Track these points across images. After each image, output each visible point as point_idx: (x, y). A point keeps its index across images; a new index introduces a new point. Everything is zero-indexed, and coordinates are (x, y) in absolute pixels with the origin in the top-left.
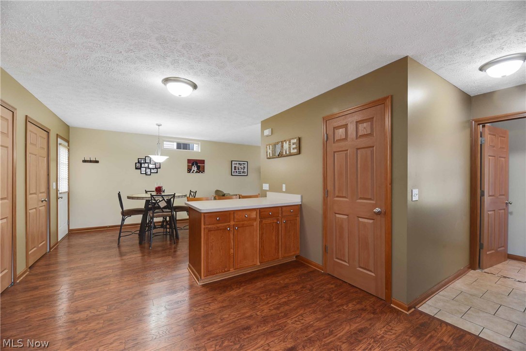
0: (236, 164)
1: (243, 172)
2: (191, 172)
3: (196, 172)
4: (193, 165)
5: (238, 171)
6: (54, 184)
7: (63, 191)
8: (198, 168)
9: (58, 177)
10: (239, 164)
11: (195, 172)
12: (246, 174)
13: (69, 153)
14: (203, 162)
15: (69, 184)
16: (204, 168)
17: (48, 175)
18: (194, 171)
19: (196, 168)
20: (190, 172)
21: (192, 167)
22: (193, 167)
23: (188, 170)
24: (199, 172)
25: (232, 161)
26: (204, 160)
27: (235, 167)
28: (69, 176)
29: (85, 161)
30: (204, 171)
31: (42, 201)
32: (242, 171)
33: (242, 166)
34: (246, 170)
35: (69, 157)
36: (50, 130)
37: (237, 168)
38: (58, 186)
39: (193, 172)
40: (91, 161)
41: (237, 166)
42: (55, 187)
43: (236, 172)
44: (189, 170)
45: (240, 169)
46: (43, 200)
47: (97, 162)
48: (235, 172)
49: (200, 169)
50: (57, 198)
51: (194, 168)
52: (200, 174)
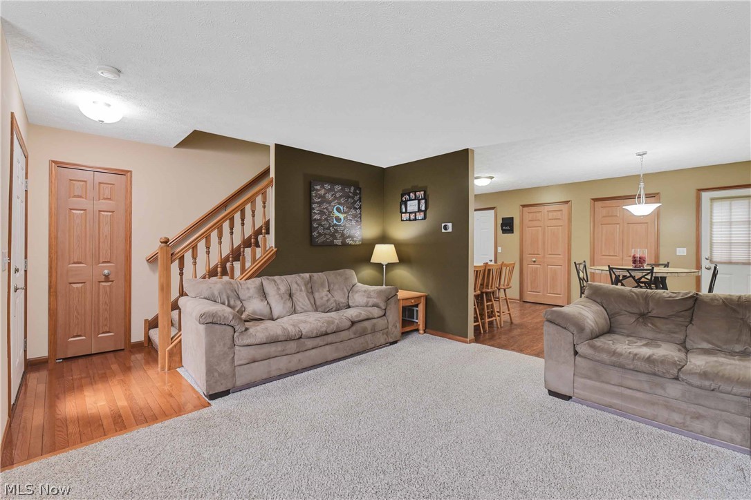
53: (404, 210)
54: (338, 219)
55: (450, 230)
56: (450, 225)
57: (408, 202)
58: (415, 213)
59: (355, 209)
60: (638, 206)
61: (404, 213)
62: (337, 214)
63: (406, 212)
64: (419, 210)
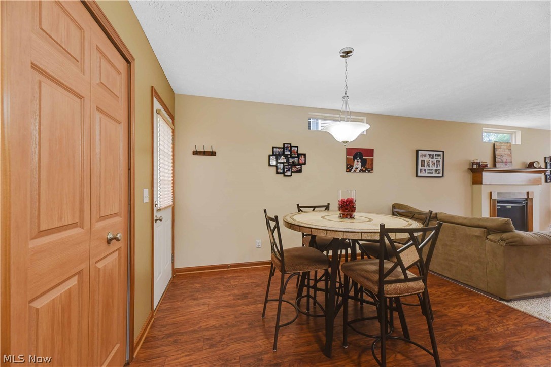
0: (425, 155)
1: (436, 170)
2: (352, 171)
3: (360, 172)
4: (355, 158)
5: (427, 168)
6: (146, 192)
7: (163, 206)
8: (364, 163)
9: (155, 177)
10: (430, 155)
11: (358, 171)
12: (441, 175)
13: (173, 139)
14: (370, 152)
15: (173, 192)
16: (372, 164)
17: (129, 169)
18: (357, 168)
19: (360, 164)
20: (350, 171)
21: (353, 163)
22: (355, 161)
23: (347, 168)
24: (364, 172)
25: (417, 151)
26: (373, 149)
27: (423, 161)
28: (173, 177)
29: (196, 153)
30: (372, 170)
31: (109, 241)
32: (435, 168)
33: (434, 160)
34: (440, 167)
35: (173, 145)
36: (134, 59)
37: (426, 164)
38: (155, 196)
39: (355, 171)
40: (204, 153)
41: (426, 159)
42: (146, 199)
43: (425, 170)
44: (349, 168)
45: (431, 165)
46: (110, 236)
47: (213, 153)
48: (423, 171)
49: (367, 166)
50: (153, 221)
51: (358, 164)
52: (367, 174)
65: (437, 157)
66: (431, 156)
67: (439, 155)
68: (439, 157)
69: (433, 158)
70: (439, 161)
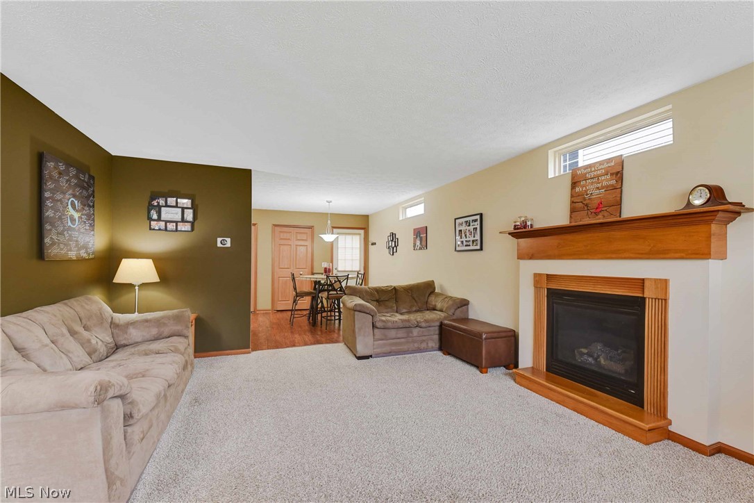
0: (462, 224)
2: (416, 249)
3: (419, 249)
4: (417, 237)
5: (464, 239)
8: (421, 241)
10: (466, 222)
12: (478, 247)
14: (425, 231)
18: (418, 246)
24: (422, 249)
25: (455, 220)
26: (427, 227)
27: (460, 231)
32: (472, 239)
33: (471, 228)
34: (478, 237)
43: (463, 242)
44: (414, 246)
45: (468, 234)
48: (461, 244)
51: (418, 242)
53: (155, 217)
54: (73, 220)
55: (228, 245)
56: (229, 240)
57: (163, 209)
58: (177, 222)
59: (89, 206)
60: (327, 235)
61: (154, 220)
62: (71, 212)
63: (159, 219)
64: (183, 220)
65: (474, 223)
66: (468, 224)
67: (476, 221)
68: (476, 223)
69: (469, 225)
70: (476, 228)
